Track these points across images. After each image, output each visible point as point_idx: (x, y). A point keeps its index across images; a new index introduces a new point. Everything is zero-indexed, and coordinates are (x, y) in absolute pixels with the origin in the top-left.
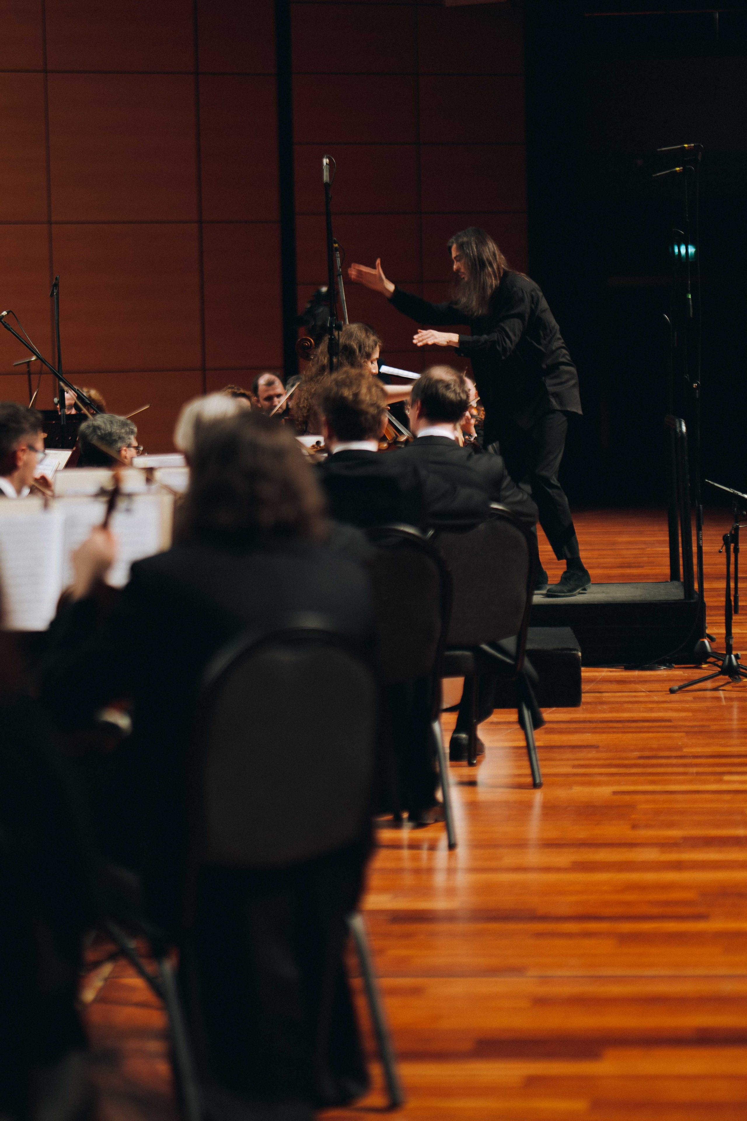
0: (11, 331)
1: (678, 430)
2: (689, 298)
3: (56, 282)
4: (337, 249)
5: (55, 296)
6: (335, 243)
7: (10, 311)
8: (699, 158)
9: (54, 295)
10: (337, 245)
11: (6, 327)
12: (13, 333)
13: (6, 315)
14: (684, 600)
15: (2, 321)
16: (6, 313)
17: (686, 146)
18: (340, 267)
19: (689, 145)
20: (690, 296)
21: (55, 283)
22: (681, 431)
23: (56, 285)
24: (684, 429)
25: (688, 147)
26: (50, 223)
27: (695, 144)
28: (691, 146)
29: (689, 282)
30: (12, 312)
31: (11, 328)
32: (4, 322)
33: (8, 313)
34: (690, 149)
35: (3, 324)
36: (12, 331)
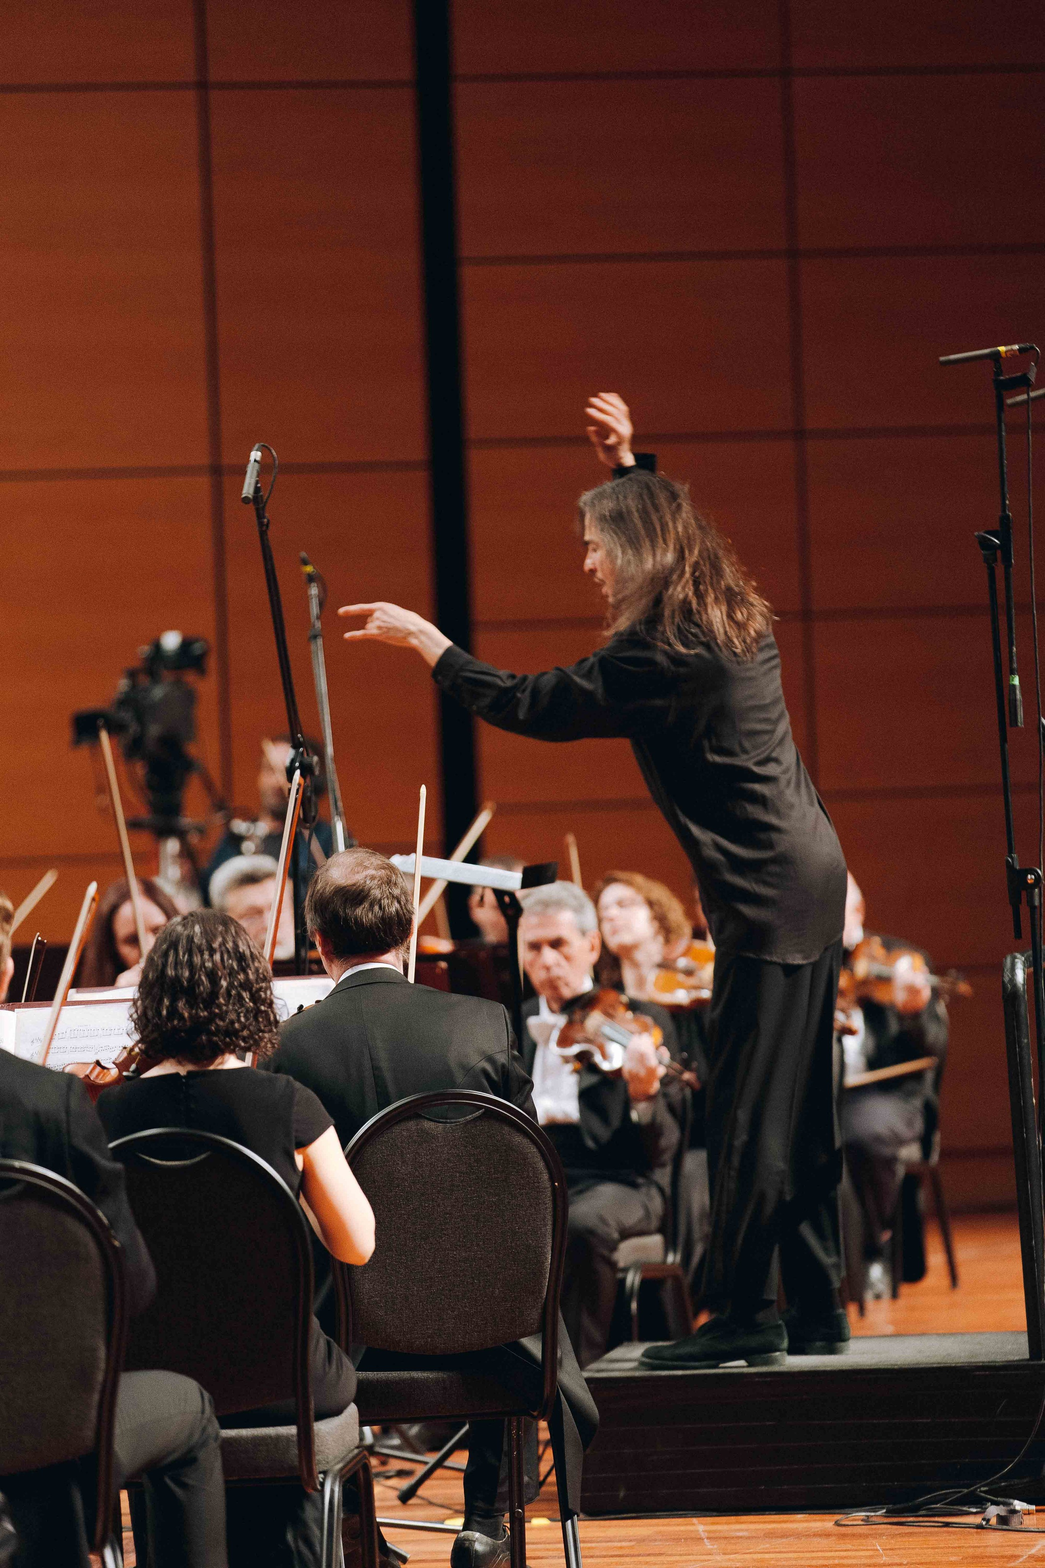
1: (1006, 979)
2: (1014, 686)
4: (311, 578)
6: (305, 563)
8: (1032, 376)
10: (309, 569)
14: (1028, 1360)
17: (1002, 349)
18: (318, 618)
19: (1009, 348)
20: (1016, 681)
22: (1013, 980)
24: (1020, 976)
25: (1006, 352)
27: (1022, 345)
28: (1012, 350)
29: (1015, 649)
34: (1012, 355)
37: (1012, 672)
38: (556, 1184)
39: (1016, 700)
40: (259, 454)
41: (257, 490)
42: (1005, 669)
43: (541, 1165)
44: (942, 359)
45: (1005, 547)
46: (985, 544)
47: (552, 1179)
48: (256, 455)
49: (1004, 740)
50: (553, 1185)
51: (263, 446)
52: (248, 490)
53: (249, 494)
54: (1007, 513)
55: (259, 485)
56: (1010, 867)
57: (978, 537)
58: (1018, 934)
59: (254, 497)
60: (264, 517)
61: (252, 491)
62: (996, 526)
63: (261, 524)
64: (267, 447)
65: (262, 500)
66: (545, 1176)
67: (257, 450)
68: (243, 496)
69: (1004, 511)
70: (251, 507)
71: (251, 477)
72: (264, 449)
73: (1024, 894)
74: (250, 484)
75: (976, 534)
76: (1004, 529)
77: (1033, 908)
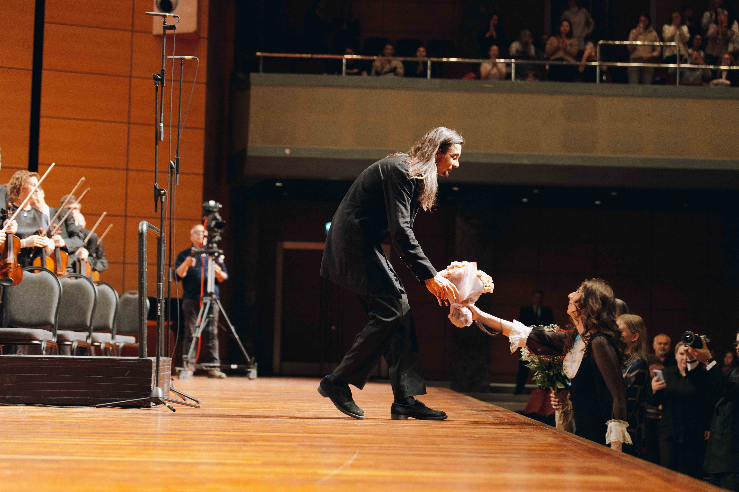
2: (161, 127)
20: (162, 125)
29: (162, 114)
37: (161, 122)
39: (161, 132)
42: (158, 121)
45: (162, 80)
46: (155, 78)
49: (156, 144)
54: (164, 68)
56: (155, 187)
57: (153, 75)
58: (156, 210)
62: (160, 73)
69: (163, 68)
73: (159, 197)
75: (153, 74)
76: (162, 73)
77: (162, 202)
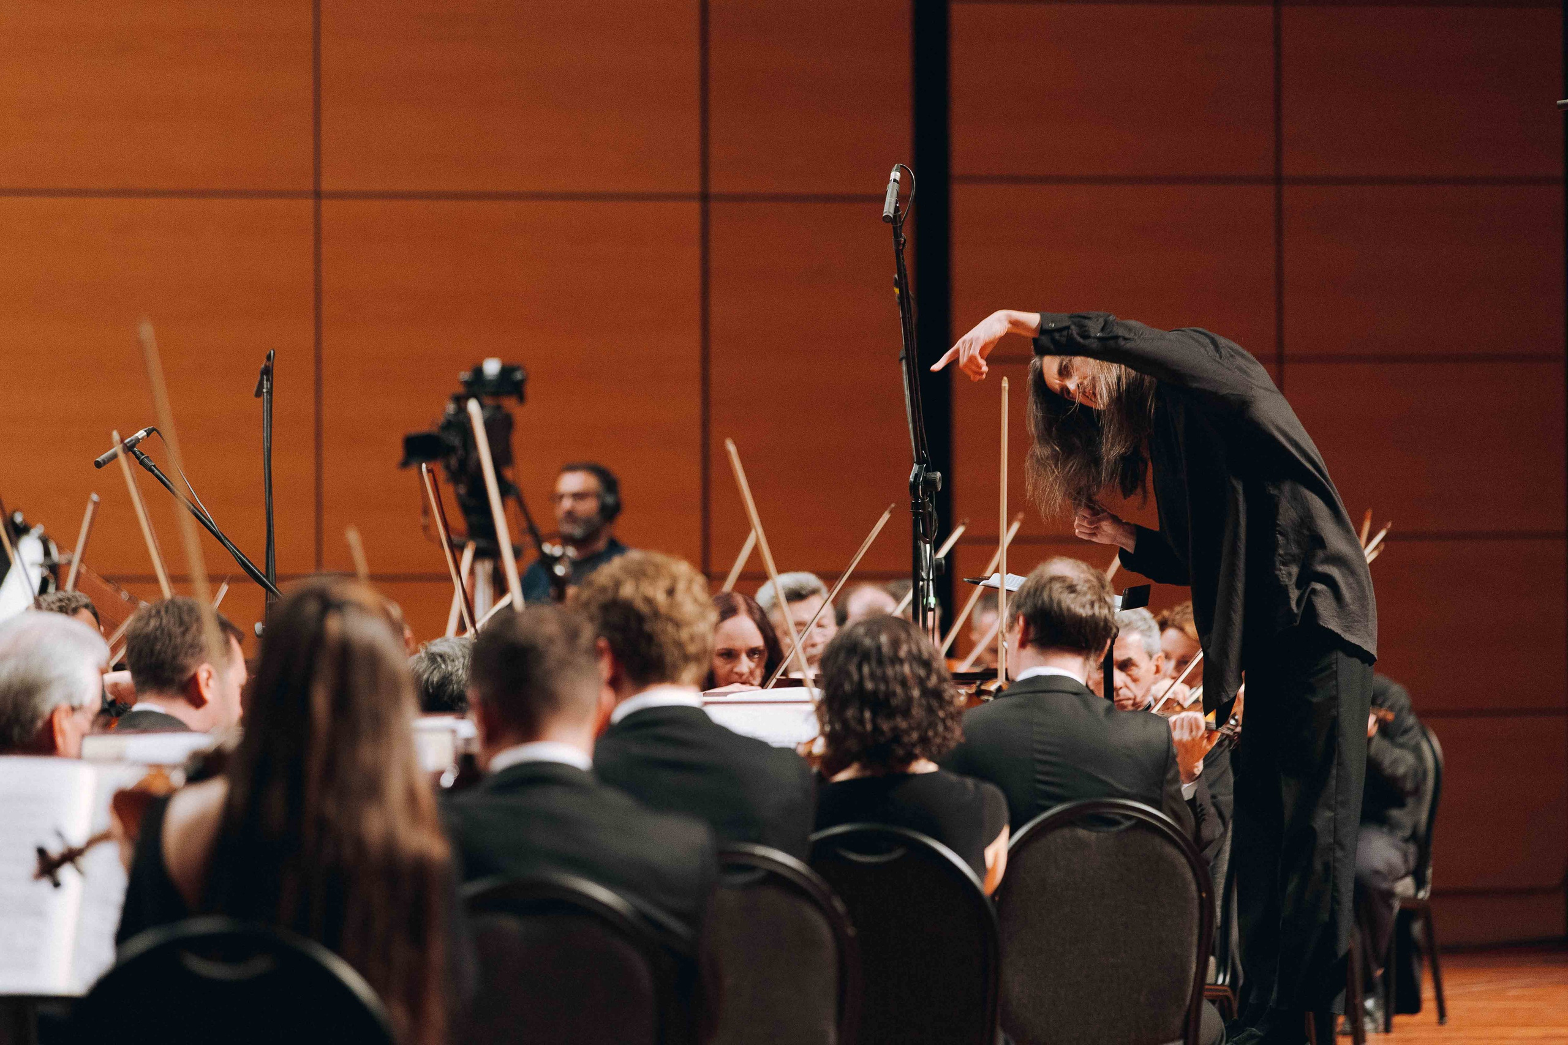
0: (153, 472)
3: (267, 364)
5: (265, 395)
7: (153, 430)
9: (263, 392)
11: (142, 463)
12: (157, 476)
13: (143, 438)
15: (135, 449)
16: (145, 434)
21: (266, 366)
23: (267, 372)
26: (318, 195)
30: (158, 432)
31: (154, 466)
32: (138, 453)
33: (148, 435)
35: (138, 458)
36: (156, 471)
38: (1204, 895)
40: (898, 174)
41: (897, 209)
43: (1189, 875)
44: (1559, 102)
47: (1200, 891)
48: (895, 175)
50: (1200, 897)
51: (901, 166)
52: (889, 208)
53: (890, 212)
55: (898, 205)
59: (894, 216)
60: (901, 236)
61: (892, 210)
63: (898, 243)
64: (905, 168)
65: (900, 221)
66: (1193, 887)
67: (896, 170)
68: (884, 215)
70: (891, 226)
71: (891, 197)
72: (902, 170)
74: (890, 203)
